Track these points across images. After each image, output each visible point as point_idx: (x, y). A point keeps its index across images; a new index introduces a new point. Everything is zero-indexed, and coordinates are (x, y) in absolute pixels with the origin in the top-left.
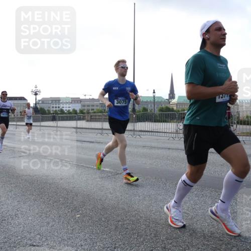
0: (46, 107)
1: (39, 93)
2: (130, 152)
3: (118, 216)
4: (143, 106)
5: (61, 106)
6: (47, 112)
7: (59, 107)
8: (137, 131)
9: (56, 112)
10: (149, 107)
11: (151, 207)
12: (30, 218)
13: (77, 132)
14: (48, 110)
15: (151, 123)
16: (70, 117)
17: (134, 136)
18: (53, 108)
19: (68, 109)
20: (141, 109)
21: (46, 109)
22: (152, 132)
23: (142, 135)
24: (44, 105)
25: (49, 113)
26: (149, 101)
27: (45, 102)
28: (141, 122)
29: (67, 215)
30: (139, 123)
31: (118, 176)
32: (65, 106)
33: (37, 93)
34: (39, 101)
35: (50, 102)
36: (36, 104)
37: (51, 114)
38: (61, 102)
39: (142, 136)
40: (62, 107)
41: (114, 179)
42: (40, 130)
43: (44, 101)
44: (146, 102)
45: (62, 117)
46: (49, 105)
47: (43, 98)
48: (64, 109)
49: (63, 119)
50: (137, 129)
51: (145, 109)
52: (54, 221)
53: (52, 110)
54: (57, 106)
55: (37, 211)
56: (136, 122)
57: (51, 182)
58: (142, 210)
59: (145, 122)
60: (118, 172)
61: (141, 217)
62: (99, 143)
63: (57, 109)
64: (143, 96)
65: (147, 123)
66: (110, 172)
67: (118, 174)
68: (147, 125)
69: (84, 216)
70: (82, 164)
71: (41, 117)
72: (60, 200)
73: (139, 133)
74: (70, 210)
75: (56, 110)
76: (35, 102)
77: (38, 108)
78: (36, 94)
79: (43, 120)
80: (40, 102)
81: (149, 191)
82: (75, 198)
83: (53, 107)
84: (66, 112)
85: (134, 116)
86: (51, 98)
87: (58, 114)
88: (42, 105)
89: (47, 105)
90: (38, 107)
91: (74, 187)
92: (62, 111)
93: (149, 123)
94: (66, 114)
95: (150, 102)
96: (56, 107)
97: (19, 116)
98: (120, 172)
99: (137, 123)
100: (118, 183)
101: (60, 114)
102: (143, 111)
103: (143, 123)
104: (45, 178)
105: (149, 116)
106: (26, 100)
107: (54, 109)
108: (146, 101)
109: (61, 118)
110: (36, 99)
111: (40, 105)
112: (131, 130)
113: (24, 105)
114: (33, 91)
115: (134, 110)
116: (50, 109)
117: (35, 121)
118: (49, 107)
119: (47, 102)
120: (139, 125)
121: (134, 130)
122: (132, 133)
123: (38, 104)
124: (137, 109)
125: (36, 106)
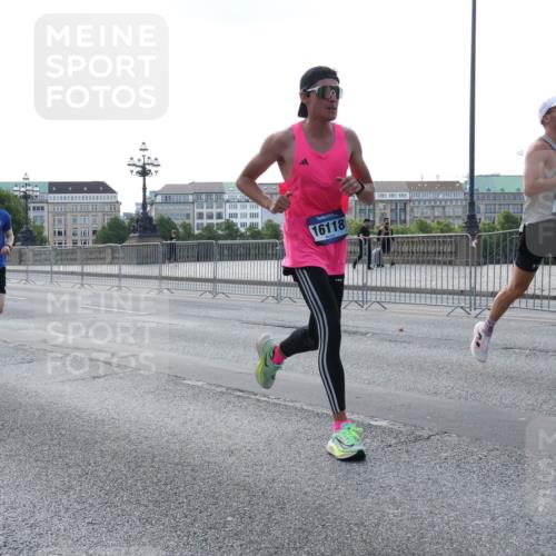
0: (177, 215)
1: (153, 169)
2: (460, 365)
4: (504, 210)
5: (227, 210)
6: (182, 230)
7: (219, 216)
8: (481, 294)
9: (209, 233)
13: (278, 299)
14: (185, 226)
16: (257, 246)
17: (474, 313)
18: (200, 218)
19: (249, 221)
20: (498, 218)
21: (178, 222)
24: (171, 207)
25: (189, 235)
27: (174, 198)
28: (498, 262)
30: (491, 267)
31: (418, 445)
32: (239, 211)
33: (148, 167)
34: (156, 194)
35: (191, 198)
36: (144, 205)
37: (196, 237)
38: (226, 197)
40: (231, 215)
41: (405, 457)
42: (160, 291)
43: (170, 195)
45: (230, 247)
46: (187, 209)
47: (167, 187)
48: (238, 221)
49: (235, 254)
50: (484, 289)
51: (511, 221)
53: (197, 225)
54: (215, 211)
56: (479, 264)
57: (198, 462)
60: (418, 433)
62: (355, 333)
63: (215, 221)
64: (502, 174)
66: (391, 431)
67: (418, 439)
70: (298, 405)
71: (161, 249)
72: (226, 523)
75: (210, 227)
76: (141, 201)
77: (151, 219)
78: (144, 173)
80: (159, 199)
82: (277, 516)
83: (200, 216)
84: (243, 230)
85: (474, 244)
86: (193, 184)
87: (216, 237)
88: (165, 207)
89: (182, 207)
90: (153, 214)
91: (273, 481)
92: (231, 230)
94: (242, 236)
96: (210, 216)
97: (91, 245)
98: (425, 433)
99: (485, 268)
100: (417, 471)
101: (225, 238)
102: (503, 228)
106: (113, 192)
107: (205, 222)
108: (514, 191)
109: (226, 252)
110: (144, 189)
111: (160, 208)
112: (462, 293)
113: (107, 208)
114: (136, 162)
115: (472, 223)
116: (191, 221)
117: (143, 260)
118: (188, 216)
119: (182, 199)
120: (491, 274)
121: (473, 293)
122: (465, 301)
123: (152, 204)
124: (483, 218)
125: (145, 213)
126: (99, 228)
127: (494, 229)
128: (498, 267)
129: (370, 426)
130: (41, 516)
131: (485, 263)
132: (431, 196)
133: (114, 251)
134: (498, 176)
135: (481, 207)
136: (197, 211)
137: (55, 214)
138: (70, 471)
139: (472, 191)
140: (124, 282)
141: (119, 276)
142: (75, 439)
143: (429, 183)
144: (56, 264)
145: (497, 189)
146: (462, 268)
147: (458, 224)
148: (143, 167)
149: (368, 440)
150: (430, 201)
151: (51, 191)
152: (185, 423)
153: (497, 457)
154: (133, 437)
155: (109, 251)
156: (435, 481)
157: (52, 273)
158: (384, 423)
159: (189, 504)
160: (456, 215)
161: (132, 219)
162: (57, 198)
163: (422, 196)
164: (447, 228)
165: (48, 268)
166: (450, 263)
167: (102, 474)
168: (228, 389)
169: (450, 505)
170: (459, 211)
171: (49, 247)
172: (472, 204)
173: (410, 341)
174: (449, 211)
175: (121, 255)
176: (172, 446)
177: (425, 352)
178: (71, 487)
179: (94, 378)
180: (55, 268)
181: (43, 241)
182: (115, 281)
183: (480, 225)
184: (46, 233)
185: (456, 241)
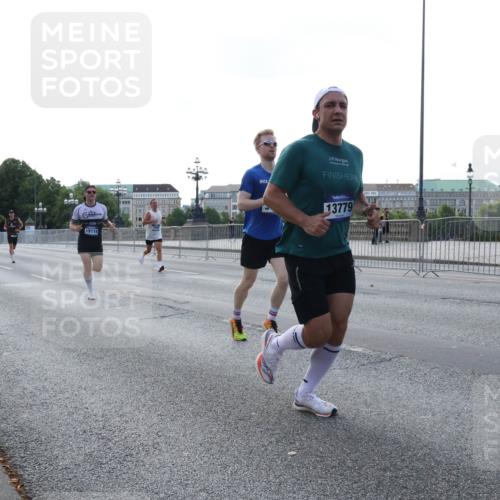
0: (219, 207)
1: (203, 175)
2: (412, 310)
3: (384, 457)
4: (443, 203)
6: (222, 217)
8: (427, 261)
10: (458, 206)
11: (463, 440)
12: (186, 454)
14: (224, 214)
15: (462, 243)
17: (422, 274)
18: (234, 209)
20: (439, 209)
21: (219, 211)
22: (463, 263)
23: (440, 271)
24: (215, 202)
25: (226, 220)
26: (456, 190)
27: (217, 195)
28: (439, 239)
29: (266, 450)
30: (434, 243)
31: (382, 365)
33: (200, 174)
34: (205, 193)
35: (228, 195)
36: (197, 200)
39: (438, 274)
41: (374, 372)
42: (207, 258)
43: (214, 193)
44: (452, 193)
46: (226, 202)
47: (212, 187)
50: (429, 258)
51: (447, 211)
52: (238, 461)
53: (233, 213)
55: (200, 438)
56: (426, 241)
57: (232, 374)
58: (440, 447)
59: (448, 239)
60: (383, 356)
61: (439, 463)
64: (443, 179)
65: (452, 243)
66: (364, 355)
67: (383, 360)
68: (452, 247)
69: (306, 454)
71: (208, 229)
72: (251, 416)
73: (434, 266)
74: (273, 439)
76: (194, 197)
77: (201, 209)
78: (197, 178)
79: (213, 236)
80: (207, 196)
81: (457, 403)
83: (235, 207)
85: (422, 227)
86: (230, 186)
88: (211, 201)
89: (223, 201)
90: (203, 206)
91: (283, 388)
93: (457, 243)
95: (461, 194)
98: (388, 357)
99: (430, 243)
100: (382, 382)
102: (442, 216)
103: (443, 242)
104: (218, 364)
105: (457, 227)
108: (449, 190)
110: (197, 189)
111: (207, 202)
112: (414, 260)
113: (172, 202)
114: (191, 170)
115: (421, 212)
116: (228, 211)
117: (196, 237)
118: (226, 208)
119: (223, 195)
120: (434, 247)
121: (421, 260)
122: (416, 266)
123: (202, 199)
124: (428, 208)
125: (197, 205)
126: (166, 216)
127: (436, 216)
128: (439, 242)
129: (350, 351)
130: (127, 409)
131: (430, 240)
132: (392, 194)
133: (176, 231)
134: (439, 180)
135: (427, 201)
136: (233, 204)
137: (137, 206)
138: (147, 380)
139: (421, 190)
140: (183, 252)
141: (179, 248)
142: (149, 358)
143: (392, 185)
144: (138, 240)
145: (438, 189)
146: (414, 243)
147: (411, 213)
148: (197, 174)
149: (348, 361)
150: (392, 197)
151: (134, 191)
152: (223, 349)
153: (438, 373)
154: (188, 357)
155: (173, 231)
156: (395, 390)
157: (135, 246)
158: (360, 350)
159: (225, 403)
160: (410, 206)
161: (189, 210)
162: (139, 195)
163: (386, 194)
164: (403, 216)
165: (131, 243)
166: (406, 240)
167: (167, 382)
168: (253, 325)
169: (404, 406)
170: (412, 204)
171: (133, 228)
172: (421, 199)
173: (378, 293)
174: (405, 205)
175: (181, 234)
176: (214, 364)
177: (388, 301)
178: (147, 391)
179: (163, 317)
180: (137, 243)
181: (129, 224)
182: (177, 252)
183: (427, 214)
184: (130, 219)
185: (410, 225)
